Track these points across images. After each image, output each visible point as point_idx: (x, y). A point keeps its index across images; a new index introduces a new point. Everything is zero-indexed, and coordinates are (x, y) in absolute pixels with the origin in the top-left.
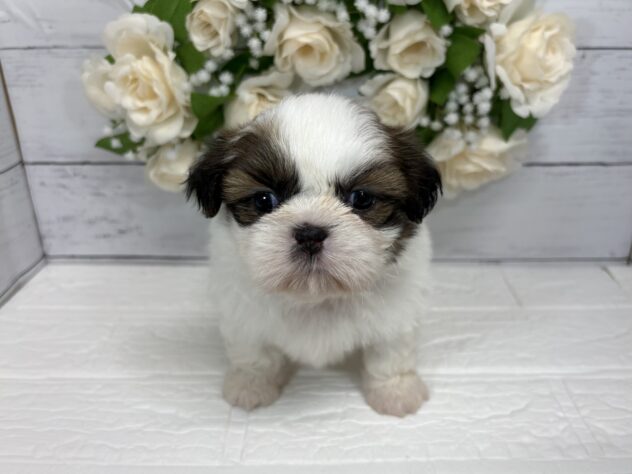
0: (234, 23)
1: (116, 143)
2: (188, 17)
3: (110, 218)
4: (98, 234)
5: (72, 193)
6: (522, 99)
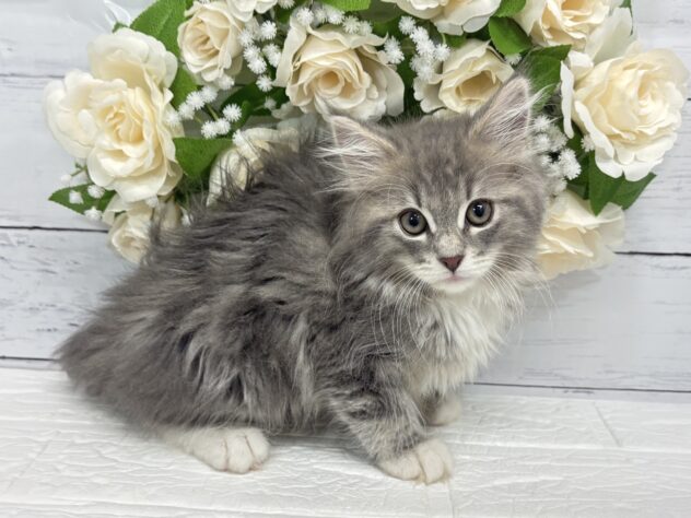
0: (238, 41)
1: (75, 197)
2: (180, 29)
3: (60, 305)
4: (40, 327)
5: (13, 268)
6: (612, 154)
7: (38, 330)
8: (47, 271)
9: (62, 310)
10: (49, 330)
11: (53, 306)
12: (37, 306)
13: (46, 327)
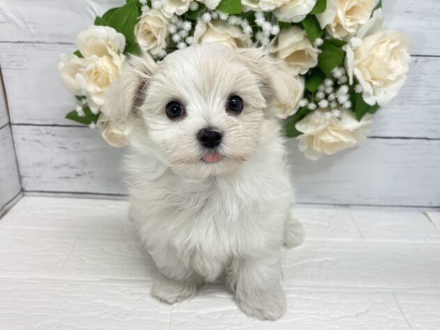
0: (168, 31)
2: (136, 27)
3: (70, 165)
4: (61, 176)
5: (44, 146)
6: (371, 92)
7: (60, 178)
8: (63, 148)
9: (72, 167)
10: (66, 178)
11: (67, 165)
12: (58, 165)
13: (64, 176)
